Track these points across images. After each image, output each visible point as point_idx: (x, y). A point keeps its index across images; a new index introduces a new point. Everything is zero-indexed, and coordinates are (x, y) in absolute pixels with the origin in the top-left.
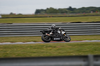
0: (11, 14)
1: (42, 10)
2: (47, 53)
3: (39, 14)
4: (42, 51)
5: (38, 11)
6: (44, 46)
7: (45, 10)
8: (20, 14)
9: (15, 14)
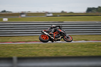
0: (63, 12)
1: (94, 8)
2: (98, 52)
3: (90, 12)
4: (94, 50)
5: (89, 10)
6: (95, 45)
7: (97, 9)
8: (71, 13)
9: (66, 13)
